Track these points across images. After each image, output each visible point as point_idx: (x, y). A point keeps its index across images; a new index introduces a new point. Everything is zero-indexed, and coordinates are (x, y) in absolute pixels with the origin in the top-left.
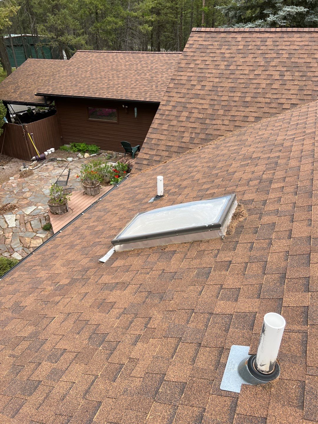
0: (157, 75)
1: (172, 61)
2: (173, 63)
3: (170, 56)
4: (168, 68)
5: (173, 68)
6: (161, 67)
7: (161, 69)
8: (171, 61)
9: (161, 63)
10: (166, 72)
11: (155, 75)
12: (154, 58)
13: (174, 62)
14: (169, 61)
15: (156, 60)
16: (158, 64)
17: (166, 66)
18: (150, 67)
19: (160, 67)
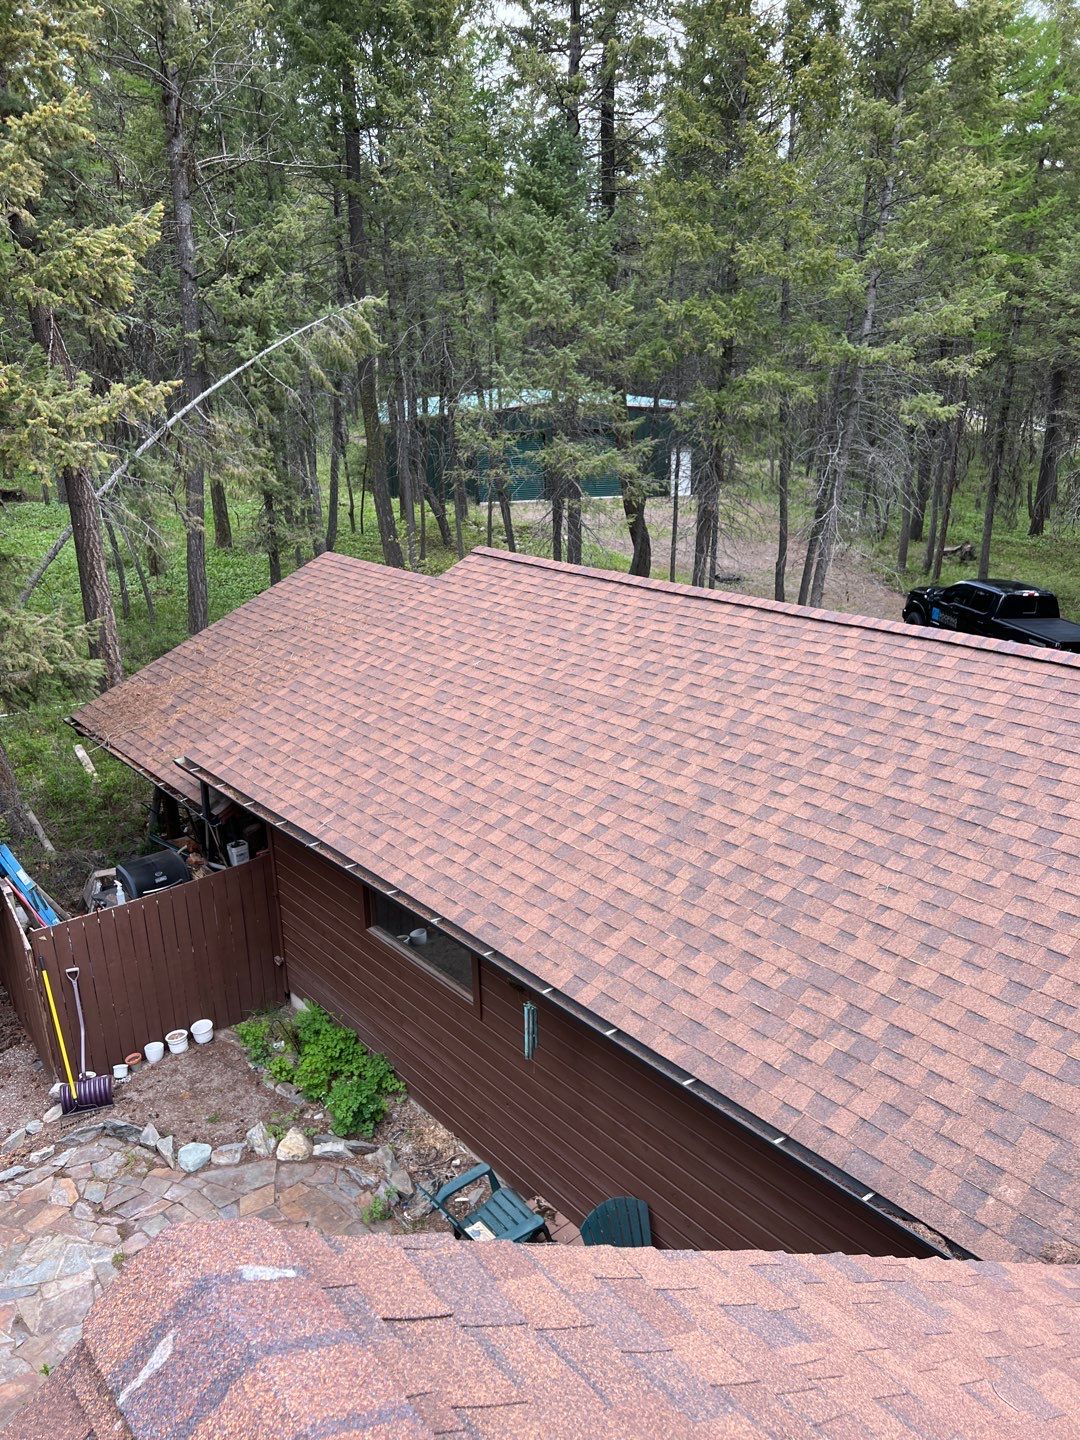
0: (742, 790)
1: (879, 698)
2: (882, 714)
3: (887, 650)
4: (831, 743)
5: (867, 753)
6: (795, 731)
7: (787, 744)
8: (871, 697)
9: (810, 695)
10: (807, 780)
11: (730, 786)
12: (784, 653)
13: (890, 702)
14: (860, 695)
15: (788, 666)
16: (786, 702)
17: (826, 726)
18: (729, 712)
19: (788, 729)
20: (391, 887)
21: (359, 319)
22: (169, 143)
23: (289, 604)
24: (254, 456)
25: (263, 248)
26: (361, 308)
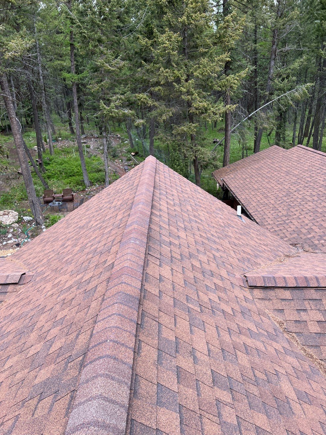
20: (238, 199)
21: (304, 89)
22: (272, 46)
23: (260, 155)
24: (272, 122)
25: (289, 71)
26: (306, 86)
